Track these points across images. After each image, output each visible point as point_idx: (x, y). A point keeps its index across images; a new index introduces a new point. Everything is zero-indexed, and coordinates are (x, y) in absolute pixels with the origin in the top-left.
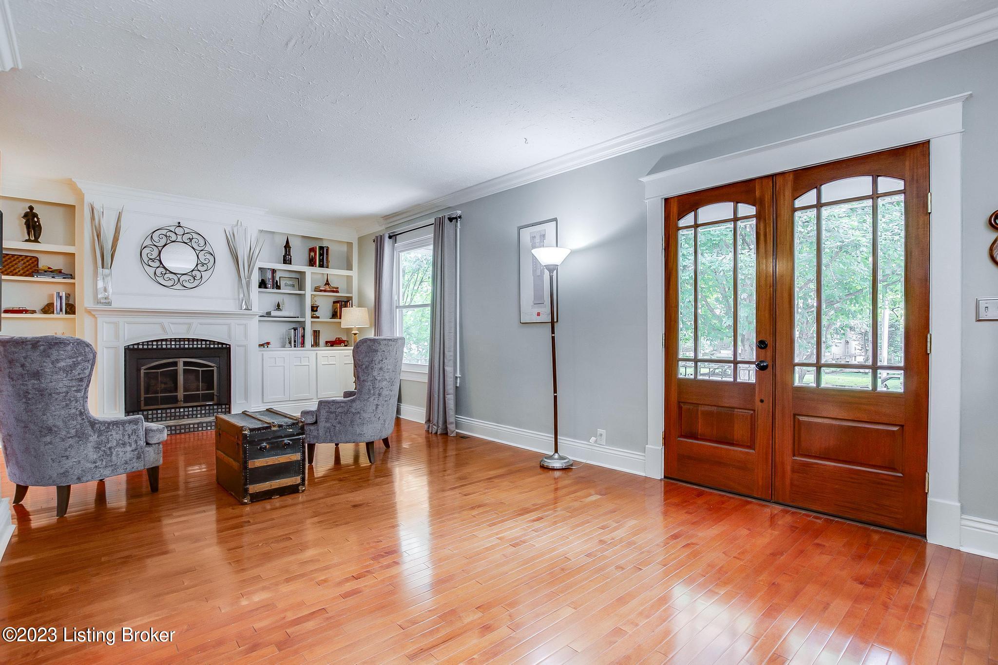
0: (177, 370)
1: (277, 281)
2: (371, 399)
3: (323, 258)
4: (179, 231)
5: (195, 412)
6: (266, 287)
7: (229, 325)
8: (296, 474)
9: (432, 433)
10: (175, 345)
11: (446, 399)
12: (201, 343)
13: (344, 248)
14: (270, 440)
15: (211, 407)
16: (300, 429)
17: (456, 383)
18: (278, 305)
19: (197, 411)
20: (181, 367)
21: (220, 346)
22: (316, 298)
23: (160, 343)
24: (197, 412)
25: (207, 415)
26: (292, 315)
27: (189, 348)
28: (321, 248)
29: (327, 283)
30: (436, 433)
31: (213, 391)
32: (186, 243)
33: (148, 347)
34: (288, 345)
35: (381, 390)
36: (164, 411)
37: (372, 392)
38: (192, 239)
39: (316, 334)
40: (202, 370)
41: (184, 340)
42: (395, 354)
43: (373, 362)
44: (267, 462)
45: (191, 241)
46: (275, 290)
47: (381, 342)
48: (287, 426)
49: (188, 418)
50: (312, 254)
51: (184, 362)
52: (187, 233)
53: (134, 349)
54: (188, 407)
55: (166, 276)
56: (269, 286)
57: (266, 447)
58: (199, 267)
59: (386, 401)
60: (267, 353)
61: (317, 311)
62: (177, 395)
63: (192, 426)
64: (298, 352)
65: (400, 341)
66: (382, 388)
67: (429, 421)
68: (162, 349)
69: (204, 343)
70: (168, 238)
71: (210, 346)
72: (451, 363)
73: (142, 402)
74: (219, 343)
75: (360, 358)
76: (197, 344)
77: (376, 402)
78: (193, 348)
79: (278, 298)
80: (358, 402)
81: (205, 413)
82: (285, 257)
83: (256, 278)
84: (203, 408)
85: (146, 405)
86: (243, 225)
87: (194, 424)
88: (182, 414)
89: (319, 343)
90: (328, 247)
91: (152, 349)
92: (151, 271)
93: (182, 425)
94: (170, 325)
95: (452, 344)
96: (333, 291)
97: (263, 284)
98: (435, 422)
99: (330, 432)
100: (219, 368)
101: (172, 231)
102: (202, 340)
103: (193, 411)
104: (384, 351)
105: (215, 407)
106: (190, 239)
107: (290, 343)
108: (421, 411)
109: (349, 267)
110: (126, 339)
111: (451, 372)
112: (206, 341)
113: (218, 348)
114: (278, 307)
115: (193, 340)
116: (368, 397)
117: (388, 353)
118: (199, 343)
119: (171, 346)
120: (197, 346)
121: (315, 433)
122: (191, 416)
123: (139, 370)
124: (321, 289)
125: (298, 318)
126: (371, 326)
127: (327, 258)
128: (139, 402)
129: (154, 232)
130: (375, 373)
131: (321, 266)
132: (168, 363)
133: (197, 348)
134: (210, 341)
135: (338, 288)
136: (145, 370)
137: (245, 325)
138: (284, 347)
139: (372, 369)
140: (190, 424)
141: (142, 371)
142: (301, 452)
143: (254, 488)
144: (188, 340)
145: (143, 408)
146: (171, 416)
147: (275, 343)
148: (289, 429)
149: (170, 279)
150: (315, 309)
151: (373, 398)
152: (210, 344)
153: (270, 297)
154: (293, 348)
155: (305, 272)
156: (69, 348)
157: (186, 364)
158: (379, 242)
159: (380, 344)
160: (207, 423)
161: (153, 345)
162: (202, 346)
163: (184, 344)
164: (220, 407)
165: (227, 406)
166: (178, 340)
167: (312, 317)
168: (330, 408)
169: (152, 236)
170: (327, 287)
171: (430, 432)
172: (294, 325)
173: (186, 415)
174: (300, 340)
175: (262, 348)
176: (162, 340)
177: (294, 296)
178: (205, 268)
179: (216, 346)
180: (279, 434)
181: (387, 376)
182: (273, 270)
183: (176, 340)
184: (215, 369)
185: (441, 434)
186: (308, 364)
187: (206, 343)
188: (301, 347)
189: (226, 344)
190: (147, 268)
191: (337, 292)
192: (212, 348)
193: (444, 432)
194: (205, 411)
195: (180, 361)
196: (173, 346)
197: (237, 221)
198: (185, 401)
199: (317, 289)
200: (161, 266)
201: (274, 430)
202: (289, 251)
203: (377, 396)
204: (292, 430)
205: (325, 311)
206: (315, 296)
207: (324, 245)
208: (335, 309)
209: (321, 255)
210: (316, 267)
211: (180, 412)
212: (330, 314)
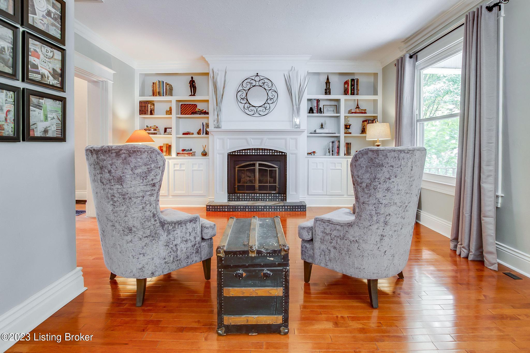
0: (255, 168)
1: (321, 108)
2: (374, 227)
3: (354, 88)
4: (257, 79)
5: (265, 197)
6: (313, 113)
7: (286, 139)
8: (277, 312)
9: (460, 255)
10: (255, 152)
11: (482, 221)
12: (270, 151)
13: (372, 79)
14: (247, 267)
15: (275, 195)
16: (283, 259)
17: (497, 203)
18: (322, 125)
19: (266, 196)
20: (257, 167)
21: (281, 154)
22: (348, 119)
23: (246, 151)
24: (266, 198)
25: (272, 200)
26: (331, 132)
27: (262, 155)
28: (353, 80)
29: (358, 107)
30: (467, 258)
31: (276, 184)
32: (261, 86)
33: (240, 153)
34: (328, 154)
35: (388, 217)
36: (248, 195)
37: (375, 218)
38: (265, 83)
39: (348, 145)
40: (269, 170)
41: (260, 149)
42: (409, 170)
43: (377, 180)
44: (244, 293)
45: (264, 84)
46: (319, 114)
47: (388, 154)
48: (267, 253)
49: (261, 201)
50: (346, 86)
51: (259, 163)
52: (262, 80)
53: (233, 155)
54: (262, 194)
55: (250, 108)
56: (315, 111)
57: (242, 275)
58: (269, 101)
59: (395, 231)
60: (312, 159)
61: (349, 128)
62: (255, 185)
63: (260, 207)
64: (335, 159)
65: (417, 154)
66: (389, 215)
67: (456, 239)
68: (248, 155)
69: (271, 151)
70: (251, 84)
71: (274, 154)
72: (491, 179)
73: (236, 189)
74: (280, 152)
75: (359, 174)
76: (267, 152)
77: (380, 232)
78: (265, 155)
79: (322, 120)
80: (356, 228)
81: (271, 199)
82: (326, 90)
83: (305, 107)
84: (270, 195)
85: (238, 190)
86: (295, 69)
87: (261, 206)
88: (258, 197)
89: (350, 152)
90: (358, 79)
91: (242, 155)
92: (242, 106)
93: (255, 206)
94: (251, 140)
95: (493, 156)
96: (362, 113)
97: (311, 111)
98: (465, 244)
99: (325, 255)
100: (279, 169)
101: (253, 79)
102: (270, 150)
103: (264, 196)
104: (392, 166)
105: (277, 195)
106: (263, 83)
107: (329, 152)
108: (445, 223)
109: (375, 93)
110: (228, 148)
111: (491, 191)
112: (272, 150)
113: (279, 155)
114: (322, 126)
115: (265, 149)
116: (369, 224)
117: (399, 169)
118: (268, 151)
119: (252, 153)
120: (267, 154)
121: (311, 252)
122: (263, 200)
123: (235, 168)
124: (352, 111)
125: (335, 134)
126: (392, 139)
127: (357, 87)
128: (235, 188)
129: (243, 82)
130: (379, 195)
131: (353, 94)
132: (250, 164)
133: (267, 155)
134: (275, 150)
135: (366, 110)
136: (238, 168)
137: (296, 139)
138: (325, 155)
139: (375, 189)
140: (259, 206)
141: (237, 169)
142: (283, 287)
143: (230, 320)
144: (262, 149)
145: (237, 191)
146: (252, 199)
147: (319, 152)
148: (270, 257)
149: (252, 110)
150: (348, 127)
151: (376, 226)
152: (274, 153)
153: (316, 119)
154: (331, 156)
155: (340, 99)
156: (145, 156)
157: (260, 165)
158: (400, 64)
159: (386, 156)
160: (269, 206)
161: (242, 152)
162: (270, 153)
163: (260, 152)
164: (280, 195)
165: (285, 195)
166: (256, 149)
167: (345, 133)
168: (325, 229)
169: (242, 84)
170: (358, 110)
171: (458, 253)
172: (333, 139)
173: (260, 199)
174: (336, 150)
175: (310, 156)
176: (248, 149)
177: (333, 118)
178: (272, 101)
179: (278, 154)
180: (258, 261)
181: (397, 199)
182: (318, 100)
183: (255, 149)
184: (277, 169)
185: (473, 261)
186: (340, 168)
187: (272, 151)
188: (337, 155)
189: (285, 153)
190: (240, 104)
191: (365, 113)
192: (276, 155)
193: (479, 259)
194: (271, 197)
195: (256, 163)
196: (254, 154)
197: (291, 67)
198: (259, 190)
199: (350, 112)
200: (248, 102)
201: (251, 257)
202: (329, 86)
203: (383, 225)
204: (272, 259)
205: (355, 129)
206: (348, 117)
207: (355, 77)
208: (363, 126)
209: (353, 85)
210: (348, 95)
211: (257, 196)
212: (360, 131)
